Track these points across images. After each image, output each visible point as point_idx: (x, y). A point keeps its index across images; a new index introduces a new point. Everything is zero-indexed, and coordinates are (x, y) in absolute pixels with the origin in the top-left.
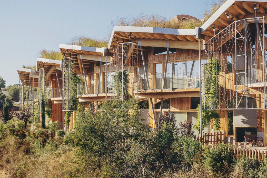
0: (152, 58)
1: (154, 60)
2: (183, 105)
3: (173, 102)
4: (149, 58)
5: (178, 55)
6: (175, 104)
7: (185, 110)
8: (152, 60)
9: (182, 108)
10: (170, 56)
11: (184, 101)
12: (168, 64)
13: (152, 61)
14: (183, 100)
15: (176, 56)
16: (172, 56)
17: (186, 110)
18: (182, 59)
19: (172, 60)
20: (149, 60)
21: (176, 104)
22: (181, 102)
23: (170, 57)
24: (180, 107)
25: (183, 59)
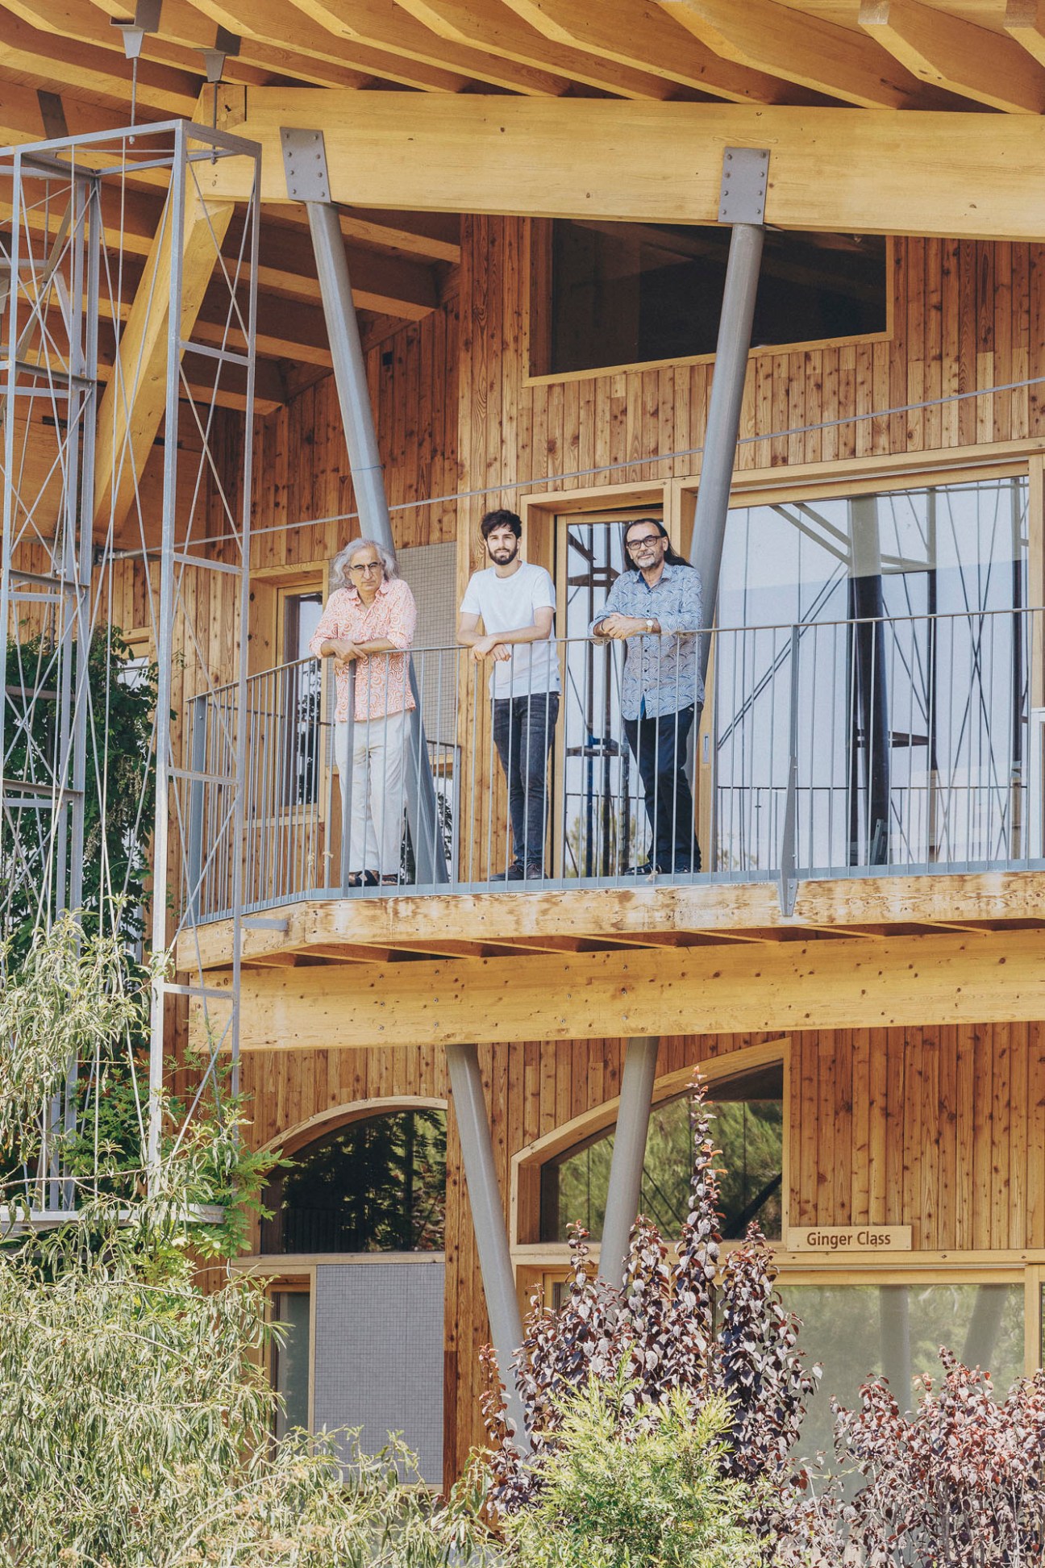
0: (509, 430)
1: (551, 448)
2: (972, 1174)
3: (828, 1131)
4: (464, 430)
5: (916, 370)
6: (859, 1158)
7: (1013, 1257)
8: (510, 451)
9: (962, 1211)
10: (796, 387)
11: (1000, 1111)
12: (735, 520)
13: (510, 473)
14: (976, 1094)
15: (882, 389)
16: (829, 384)
17: (1027, 1244)
18: (987, 432)
19: (829, 452)
20: (464, 453)
21: (877, 1150)
22: (953, 1118)
23: (795, 397)
24: (928, 1208)
25: (1000, 437)
